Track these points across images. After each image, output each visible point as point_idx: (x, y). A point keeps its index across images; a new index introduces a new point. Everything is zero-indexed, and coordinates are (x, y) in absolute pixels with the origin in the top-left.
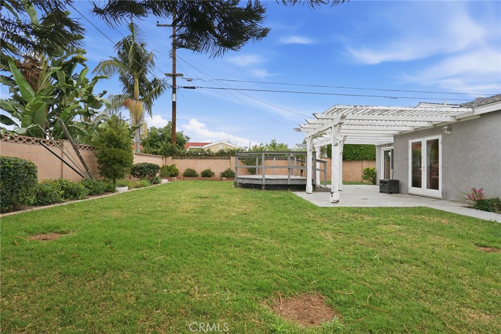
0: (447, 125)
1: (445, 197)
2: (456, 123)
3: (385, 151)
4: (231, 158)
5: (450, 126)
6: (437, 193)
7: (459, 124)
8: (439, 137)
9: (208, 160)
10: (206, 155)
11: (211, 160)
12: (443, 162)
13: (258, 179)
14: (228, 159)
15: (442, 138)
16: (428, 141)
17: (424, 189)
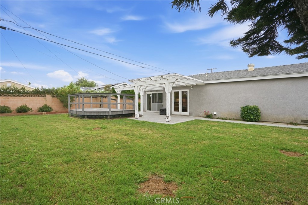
0: (192, 86)
1: (190, 114)
2: (195, 86)
3: (148, 94)
4: (47, 96)
5: (193, 86)
6: (187, 114)
7: (197, 86)
8: (188, 90)
9: (22, 98)
10: (20, 93)
11: (26, 97)
12: (189, 101)
13: (106, 112)
14: (43, 96)
15: (189, 91)
16: (182, 92)
17: (180, 112)
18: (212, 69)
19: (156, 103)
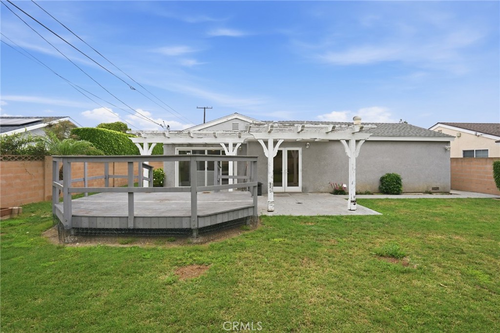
1: (304, 190)
3: (180, 151)
6: (297, 189)
16: (288, 151)
17: (285, 187)
18: (205, 108)
19: (204, 170)
